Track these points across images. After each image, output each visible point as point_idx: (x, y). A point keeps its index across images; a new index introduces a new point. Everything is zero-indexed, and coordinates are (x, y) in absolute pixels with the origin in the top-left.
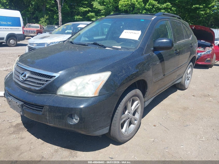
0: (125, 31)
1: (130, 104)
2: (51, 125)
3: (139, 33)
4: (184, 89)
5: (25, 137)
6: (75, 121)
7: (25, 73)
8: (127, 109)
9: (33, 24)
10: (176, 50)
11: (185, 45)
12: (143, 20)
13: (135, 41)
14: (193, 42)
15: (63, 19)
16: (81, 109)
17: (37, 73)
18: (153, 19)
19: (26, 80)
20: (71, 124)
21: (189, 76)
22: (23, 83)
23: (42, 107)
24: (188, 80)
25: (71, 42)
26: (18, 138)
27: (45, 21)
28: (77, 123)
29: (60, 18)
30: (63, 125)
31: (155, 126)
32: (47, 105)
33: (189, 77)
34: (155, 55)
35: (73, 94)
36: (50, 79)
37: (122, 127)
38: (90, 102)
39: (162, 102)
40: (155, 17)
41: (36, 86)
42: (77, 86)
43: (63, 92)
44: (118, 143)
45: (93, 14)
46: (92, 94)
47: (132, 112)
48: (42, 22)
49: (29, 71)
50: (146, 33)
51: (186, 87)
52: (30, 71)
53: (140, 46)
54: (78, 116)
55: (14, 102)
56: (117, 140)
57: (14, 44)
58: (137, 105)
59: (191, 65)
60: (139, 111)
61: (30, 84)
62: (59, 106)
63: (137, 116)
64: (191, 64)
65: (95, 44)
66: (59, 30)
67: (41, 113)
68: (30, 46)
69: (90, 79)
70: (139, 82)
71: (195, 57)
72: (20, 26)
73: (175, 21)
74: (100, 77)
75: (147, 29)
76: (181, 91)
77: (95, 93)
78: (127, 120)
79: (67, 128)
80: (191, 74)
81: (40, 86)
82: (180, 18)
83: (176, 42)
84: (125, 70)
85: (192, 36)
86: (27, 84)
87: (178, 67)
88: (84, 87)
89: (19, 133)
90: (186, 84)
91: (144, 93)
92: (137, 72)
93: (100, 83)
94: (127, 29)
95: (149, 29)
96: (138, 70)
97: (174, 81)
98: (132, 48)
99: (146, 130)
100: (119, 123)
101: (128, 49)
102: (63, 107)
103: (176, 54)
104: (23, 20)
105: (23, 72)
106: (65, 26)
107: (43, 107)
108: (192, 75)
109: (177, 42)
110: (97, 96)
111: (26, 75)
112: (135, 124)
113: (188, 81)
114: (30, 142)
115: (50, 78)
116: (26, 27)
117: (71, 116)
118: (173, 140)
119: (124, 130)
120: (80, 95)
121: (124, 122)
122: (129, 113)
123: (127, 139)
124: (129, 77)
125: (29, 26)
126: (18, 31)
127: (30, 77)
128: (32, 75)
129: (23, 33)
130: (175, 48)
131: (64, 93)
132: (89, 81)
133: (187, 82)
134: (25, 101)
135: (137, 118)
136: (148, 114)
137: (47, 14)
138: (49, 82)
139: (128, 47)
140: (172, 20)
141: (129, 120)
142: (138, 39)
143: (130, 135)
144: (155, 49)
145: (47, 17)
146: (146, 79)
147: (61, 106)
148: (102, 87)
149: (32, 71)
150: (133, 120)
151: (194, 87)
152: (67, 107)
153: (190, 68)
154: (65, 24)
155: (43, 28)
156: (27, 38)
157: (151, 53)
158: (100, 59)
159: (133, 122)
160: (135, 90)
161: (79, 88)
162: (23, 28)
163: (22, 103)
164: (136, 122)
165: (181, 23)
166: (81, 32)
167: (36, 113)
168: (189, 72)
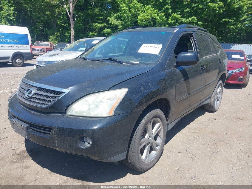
0: (144, 45)
1: (150, 126)
2: (60, 149)
3: (160, 46)
4: (214, 111)
5: (30, 166)
6: (88, 144)
7: (31, 89)
8: (148, 132)
9: (42, 42)
10: (202, 66)
11: (213, 60)
12: (164, 33)
13: (155, 56)
14: (222, 58)
15: (76, 36)
16: (94, 130)
17: (44, 89)
18: (175, 31)
19: (31, 98)
20: (82, 148)
21: (219, 96)
22: (28, 100)
23: (49, 129)
24: (218, 100)
25: (84, 59)
26: (22, 167)
27: (56, 39)
28: (89, 147)
29: (73, 35)
30: (74, 150)
31: (180, 152)
32: (55, 127)
33: (219, 98)
34: (177, 70)
35: (85, 114)
36: (59, 96)
37: (142, 153)
38: (104, 122)
39: (188, 126)
40: (178, 29)
41: (43, 104)
42: (89, 105)
43: (74, 111)
44: (137, 171)
45: (109, 30)
46: (106, 114)
47: (153, 135)
48: (53, 40)
49: (35, 87)
50: (168, 46)
51: (216, 109)
52: (37, 87)
53: (160, 61)
54: (90, 138)
55: (19, 124)
56: (136, 168)
57: (21, 64)
58: (159, 127)
59: (221, 84)
60: (162, 134)
61: (37, 101)
62: (69, 127)
63: (159, 141)
64: (221, 82)
65: (111, 59)
66: (71, 47)
67: (48, 136)
68: (38, 65)
69: (104, 97)
70: (160, 100)
71: (225, 74)
72: (28, 44)
73: (201, 34)
74: (116, 95)
75: (169, 43)
76: (210, 113)
77: (110, 113)
78: (148, 145)
79: (78, 153)
80: (221, 94)
81: (47, 103)
82: (205, 31)
83: (202, 57)
84: (143, 87)
85: (220, 50)
86: (33, 101)
87: (205, 86)
88: (97, 106)
89: (23, 162)
90: (216, 105)
91: (167, 114)
92: (158, 89)
93: (116, 100)
94: (146, 43)
95: (170, 42)
96: (159, 87)
97: (202, 101)
98: (151, 63)
99: (170, 158)
100: (138, 148)
101: (147, 64)
102: (74, 129)
103: (202, 70)
104: (32, 37)
105: (29, 88)
106: (78, 42)
107: (51, 129)
108: (223, 96)
109: (204, 57)
110: (113, 116)
111: (32, 92)
112: (156, 150)
113: (218, 102)
114: (36, 171)
115: (59, 94)
116: (35, 45)
117: (83, 139)
118: (202, 168)
119: (144, 157)
120: (92, 115)
121: (144, 147)
122: (150, 137)
123: (148, 167)
124: (148, 94)
125: (38, 45)
126: (26, 49)
127: (36, 93)
128: (38, 91)
129: (31, 51)
130: (201, 63)
131: (74, 113)
132: (103, 99)
133: (217, 104)
134: (31, 123)
135: (159, 144)
136: (173, 139)
137: (58, 31)
138: (58, 99)
139: (147, 62)
140: (197, 33)
141: (149, 144)
142: (159, 54)
143: (151, 163)
144: (178, 64)
145: (58, 34)
146: (168, 98)
147: (71, 128)
148: (117, 106)
149: (39, 87)
150: (154, 145)
151: (226, 108)
152: (79, 128)
153: (220, 87)
154: (78, 41)
155: (54, 46)
156: (35, 57)
157: (173, 69)
158: (116, 74)
159: (155, 147)
160: (156, 110)
161: (92, 107)
162: (31, 46)
163: (27, 125)
164: (157, 148)
165: (207, 36)
166: (95, 48)
167: (43, 136)
168: (218, 91)
